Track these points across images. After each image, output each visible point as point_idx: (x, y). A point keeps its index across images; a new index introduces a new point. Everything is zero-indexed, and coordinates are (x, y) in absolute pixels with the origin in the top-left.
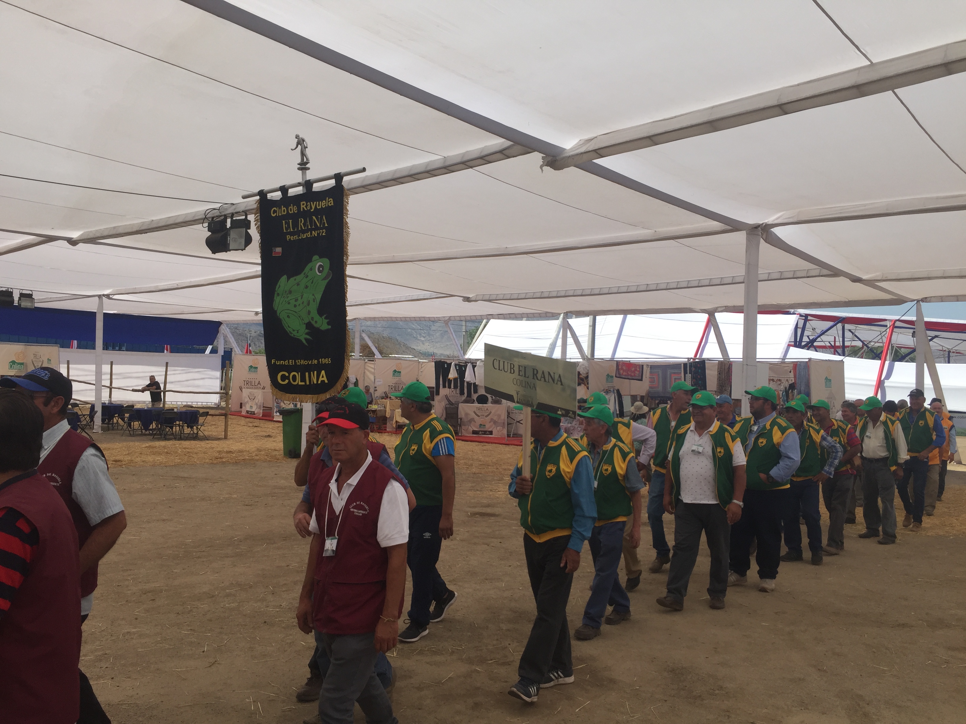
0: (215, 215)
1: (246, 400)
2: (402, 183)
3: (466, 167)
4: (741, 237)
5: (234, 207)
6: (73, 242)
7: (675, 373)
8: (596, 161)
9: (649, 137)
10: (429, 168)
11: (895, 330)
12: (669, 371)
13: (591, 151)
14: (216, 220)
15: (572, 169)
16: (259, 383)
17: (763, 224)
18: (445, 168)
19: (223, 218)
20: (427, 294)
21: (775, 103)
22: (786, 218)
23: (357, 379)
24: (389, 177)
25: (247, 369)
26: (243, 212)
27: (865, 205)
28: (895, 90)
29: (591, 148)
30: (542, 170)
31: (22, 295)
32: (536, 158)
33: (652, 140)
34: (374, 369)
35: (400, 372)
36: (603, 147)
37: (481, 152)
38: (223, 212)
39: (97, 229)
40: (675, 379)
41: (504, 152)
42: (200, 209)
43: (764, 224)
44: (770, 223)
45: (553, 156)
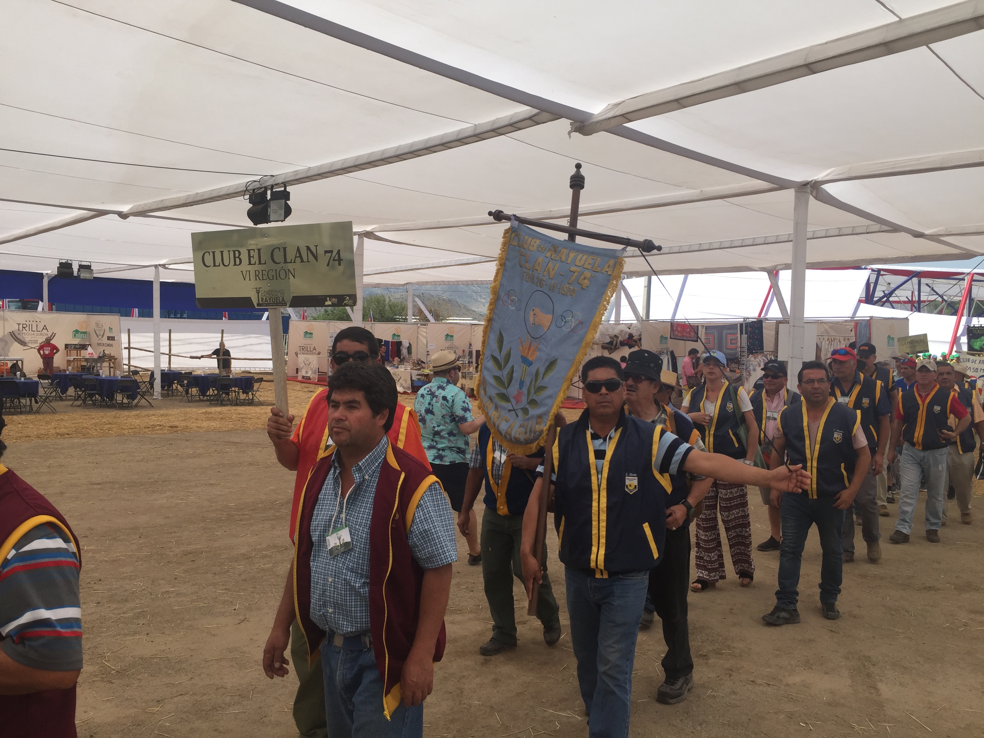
0: (256, 187)
1: (302, 366)
2: (435, 152)
3: (496, 134)
4: (789, 194)
5: (274, 178)
6: (123, 216)
7: (730, 334)
8: (626, 125)
9: (677, 100)
10: (459, 137)
11: (973, 283)
12: (725, 332)
13: (619, 116)
14: (258, 192)
15: (603, 134)
16: (314, 349)
17: (812, 181)
18: (475, 135)
19: (263, 189)
20: (477, 258)
21: (802, 62)
22: (836, 175)
23: (410, 344)
24: (421, 147)
25: (303, 335)
26: (282, 183)
27: (919, 159)
28: (929, 45)
29: (618, 113)
30: (570, 137)
31: (81, 267)
32: (565, 124)
33: (679, 103)
34: (426, 333)
35: (452, 336)
36: (630, 111)
37: (511, 119)
38: (264, 184)
39: (146, 202)
40: (731, 339)
41: (533, 118)
42: (241, 181)
43: (814, 181)
44: (820, 179)
45: (581, 122)
